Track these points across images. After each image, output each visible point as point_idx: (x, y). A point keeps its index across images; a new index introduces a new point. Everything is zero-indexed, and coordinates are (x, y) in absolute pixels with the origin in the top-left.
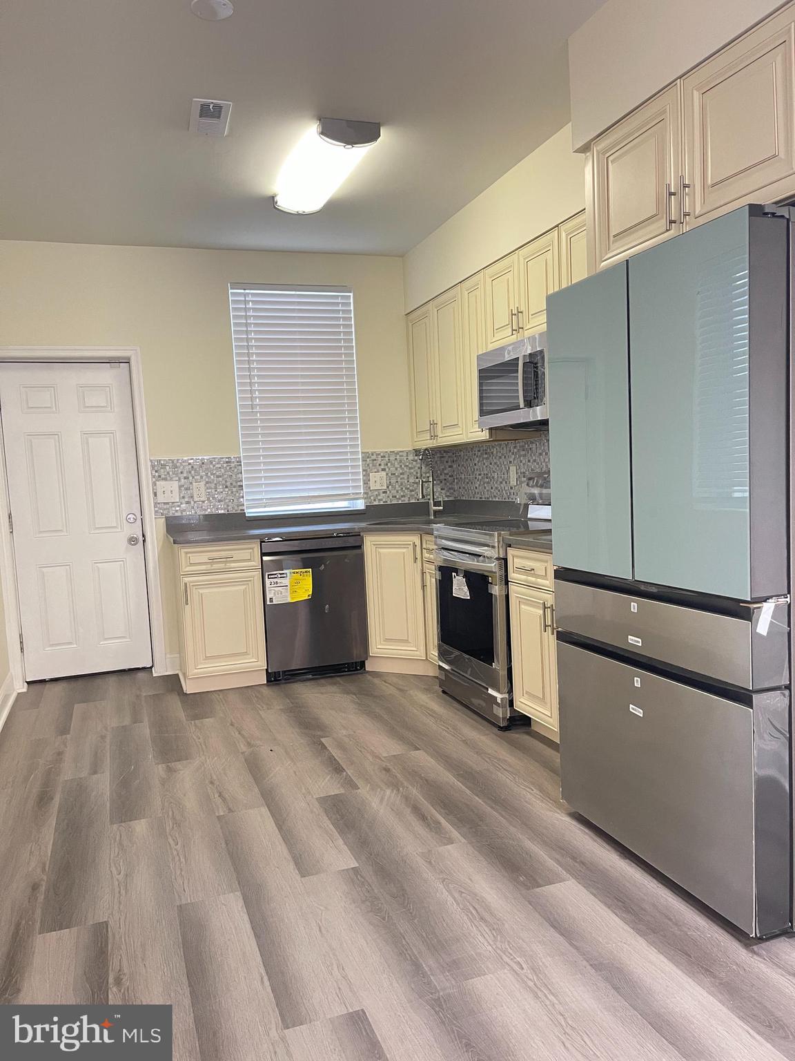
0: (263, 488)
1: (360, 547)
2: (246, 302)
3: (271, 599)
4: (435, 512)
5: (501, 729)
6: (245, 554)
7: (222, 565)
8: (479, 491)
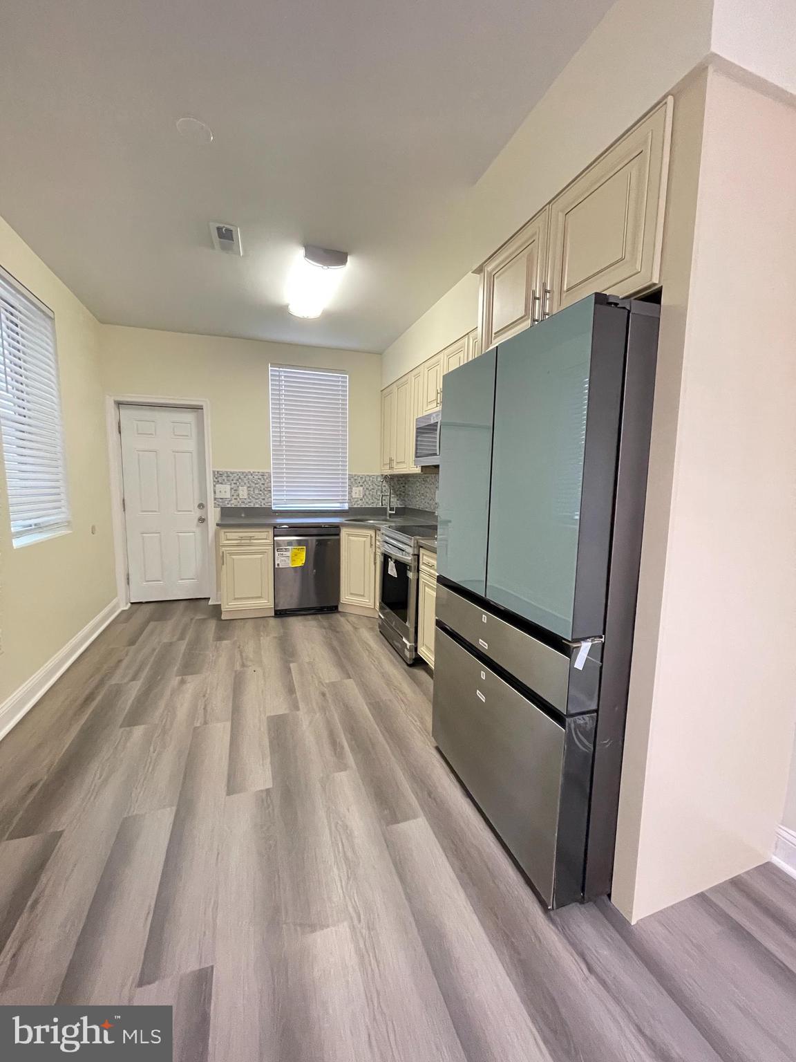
0: (285, 493)
1: (338, 535)
2: (279, 376)
3: (278, 565)
4: (390, 515)
5: (409, 665)
6: (264, 535)
7: (248, 541)
8: (418, 503)
